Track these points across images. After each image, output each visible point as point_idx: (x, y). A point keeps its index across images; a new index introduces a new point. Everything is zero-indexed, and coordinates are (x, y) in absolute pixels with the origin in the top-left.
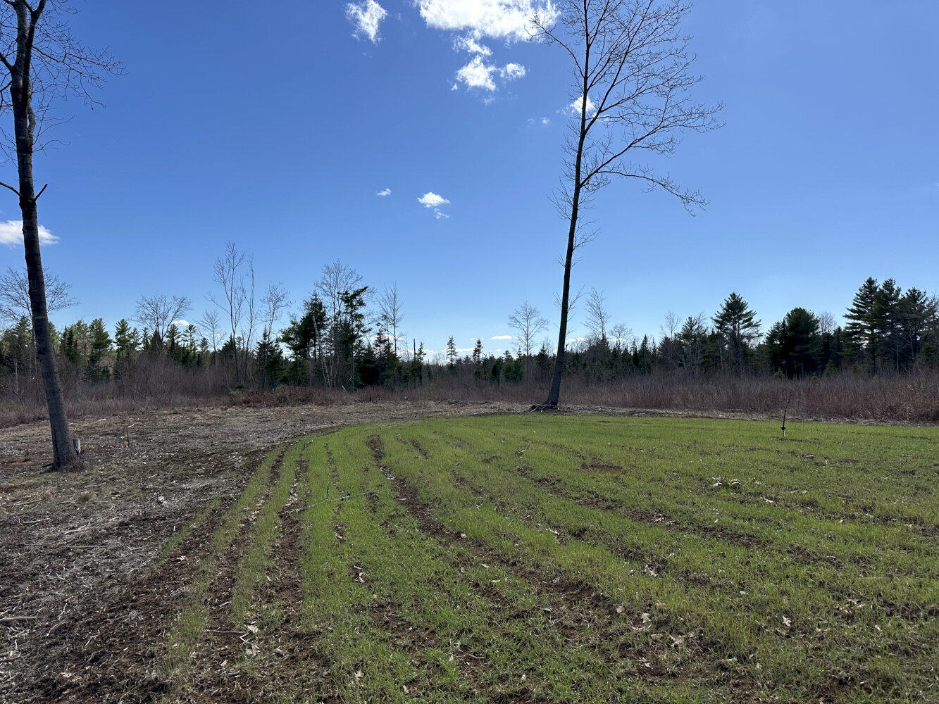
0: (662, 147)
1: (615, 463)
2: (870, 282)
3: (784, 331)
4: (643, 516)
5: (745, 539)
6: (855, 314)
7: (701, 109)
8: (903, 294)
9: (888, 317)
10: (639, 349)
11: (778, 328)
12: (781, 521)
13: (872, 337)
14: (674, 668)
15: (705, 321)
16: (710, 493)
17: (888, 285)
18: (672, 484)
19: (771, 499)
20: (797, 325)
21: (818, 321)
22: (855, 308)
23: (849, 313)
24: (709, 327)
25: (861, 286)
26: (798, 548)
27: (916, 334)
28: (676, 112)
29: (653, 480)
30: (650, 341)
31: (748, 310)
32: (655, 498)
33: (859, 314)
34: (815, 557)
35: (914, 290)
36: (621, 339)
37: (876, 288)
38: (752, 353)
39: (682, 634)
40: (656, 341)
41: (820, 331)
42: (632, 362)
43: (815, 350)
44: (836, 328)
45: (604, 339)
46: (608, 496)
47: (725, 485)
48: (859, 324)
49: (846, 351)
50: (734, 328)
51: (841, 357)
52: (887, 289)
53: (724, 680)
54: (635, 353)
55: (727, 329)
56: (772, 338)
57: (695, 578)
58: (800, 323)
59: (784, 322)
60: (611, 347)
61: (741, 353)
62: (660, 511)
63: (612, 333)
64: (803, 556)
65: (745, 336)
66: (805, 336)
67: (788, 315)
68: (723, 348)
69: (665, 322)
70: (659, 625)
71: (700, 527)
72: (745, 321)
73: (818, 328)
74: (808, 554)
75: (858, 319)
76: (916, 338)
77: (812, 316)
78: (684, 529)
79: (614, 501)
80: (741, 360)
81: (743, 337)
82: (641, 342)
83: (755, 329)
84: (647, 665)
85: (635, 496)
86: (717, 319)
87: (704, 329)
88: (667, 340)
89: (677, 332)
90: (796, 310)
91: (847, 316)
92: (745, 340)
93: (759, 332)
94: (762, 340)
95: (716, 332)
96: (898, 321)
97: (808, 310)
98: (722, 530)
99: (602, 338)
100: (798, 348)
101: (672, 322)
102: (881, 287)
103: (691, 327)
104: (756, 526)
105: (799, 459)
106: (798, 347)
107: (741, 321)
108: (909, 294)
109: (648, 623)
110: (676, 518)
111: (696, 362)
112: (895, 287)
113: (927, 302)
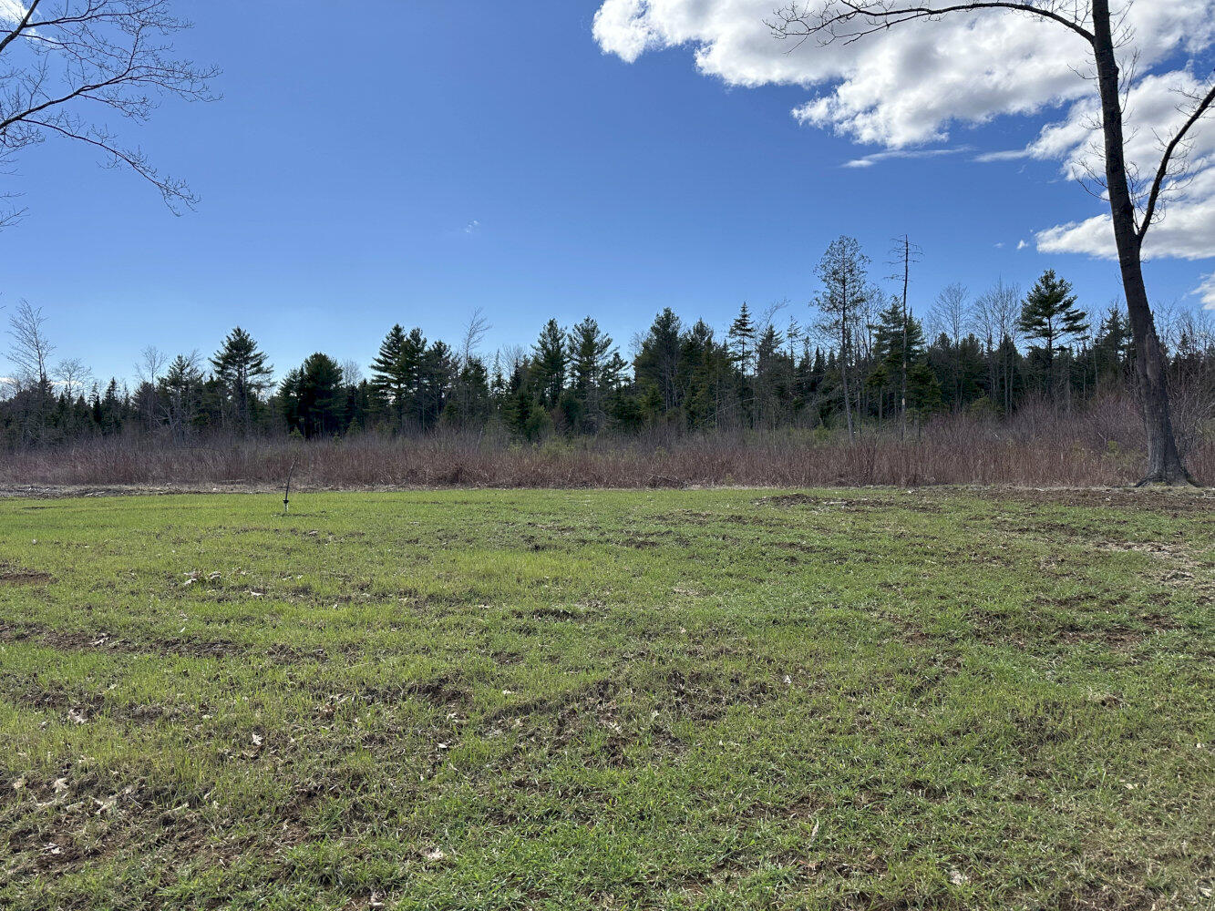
0: (130, 108)
1: (40, 569)
2: (398, 329)
3: (302, 380)
4: (73, 641)
5: (218, 648)
6: (381, 365)
7: (188, 68)
8: (429, 346)
9: (414, 371)
10: (102, 397)
11: (295, 377)
12: (267, 617)
13: (399, 393)
14: (97, 843)
15: (200, 363)
16: (179, 593)
17: (415, 335)
18: (126, 589)
19: (258, 591)
20: (317, 374)
21: (341, 371)
22: (382, 358)
23: (376, 364)
24: (206, 370)
25: (388, 333)
26: (282, 647)
27: (441, 391)
28: (150, 61)
29: (98, 586)
30: (120, 387)
31: (257, 352)
32: (97, 613)
33: (386, 366)
34: (300, 654)
35: (440, 343)
36: (72, 383)
37: (403, 337)
38: (262, 408)
39: (113, 793)
40: (129, 387)
41: (344, 383)
42: (91, 417)
43: (339, 405)
44: (362, 380)
45: (44, 382)
46: (20, 619)
47: (201, 581)
48: (386, 377)
49: (372, 408)
50: (240, 373)
51: (366, 414)
52: (414, 339)
53: (167, 837)
54: (97, 403)
55: (230, 374)
56: (287, 388)
57: (143, 711)
58: (320, 373)
59: (302, 369)
60: (57, 394)
61: (247, 407)
62: (103, 630)
63: (57, 372)
64: (285, 655)
65: (253, 386)
66: (326, 388)
67: (307, 361)
68: (225, 400)
69: (143, 361)
70: (78, 791)
71: (159, 642)
72: (253, 366)
73: (341, 379)
74: (293, 652)
75: (385, 371)
76: (441, 395)
77: (335, 365)
78: (135, 649)
79: (28, 626)
80: (248, 416)
81: (251, 386)
82: (106, 388)
83: (266, 377)
84: (56, 851)
85: (66, 614)
86: (217, 360)
87: (199, 373)
88: (146, 387)
89: (161, 376)
90: (316, 356)
91: (373, 367)
92: (254, 390)
93: (272, 381)
94: (275, 392)
95: (215, 379)
96: (425, 375)
97: (331, 356)
98: (189, 641)
99: (39, 380)
100: (318, 402)
101: (153, 361)
102: (408, 337)
103: (182, 370)
104: (234, 628)
105: (298, 538)
106: (319, 400)
107: (248, 366)
108: (436, 346)
109: (62, 793)
110: (125, 635)
111: (187, 418)
112: (422, 338)
113: (451, 357)
